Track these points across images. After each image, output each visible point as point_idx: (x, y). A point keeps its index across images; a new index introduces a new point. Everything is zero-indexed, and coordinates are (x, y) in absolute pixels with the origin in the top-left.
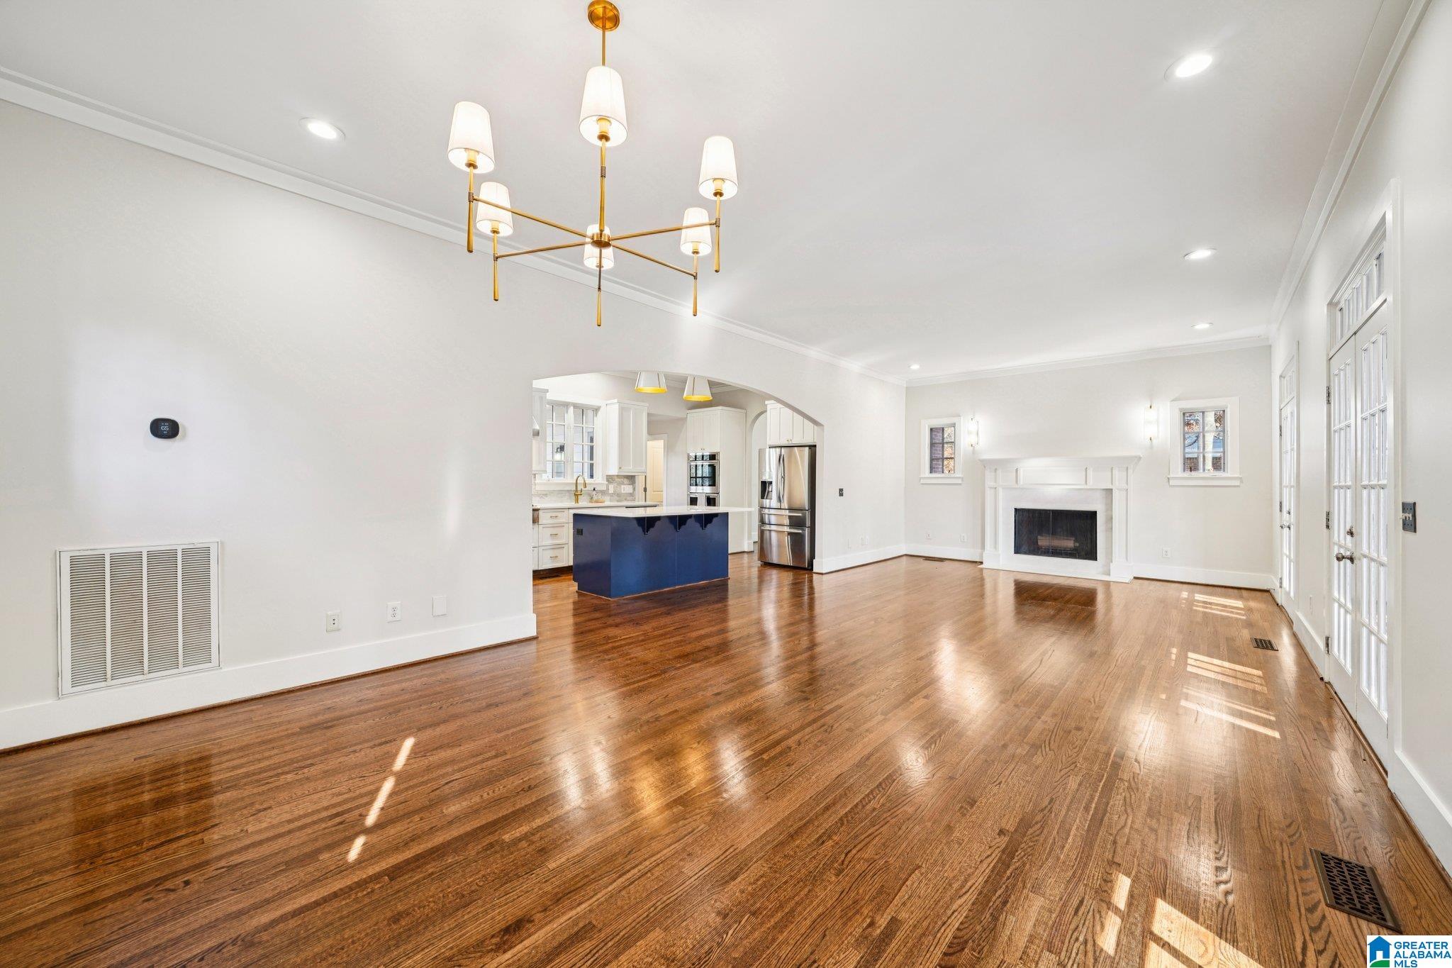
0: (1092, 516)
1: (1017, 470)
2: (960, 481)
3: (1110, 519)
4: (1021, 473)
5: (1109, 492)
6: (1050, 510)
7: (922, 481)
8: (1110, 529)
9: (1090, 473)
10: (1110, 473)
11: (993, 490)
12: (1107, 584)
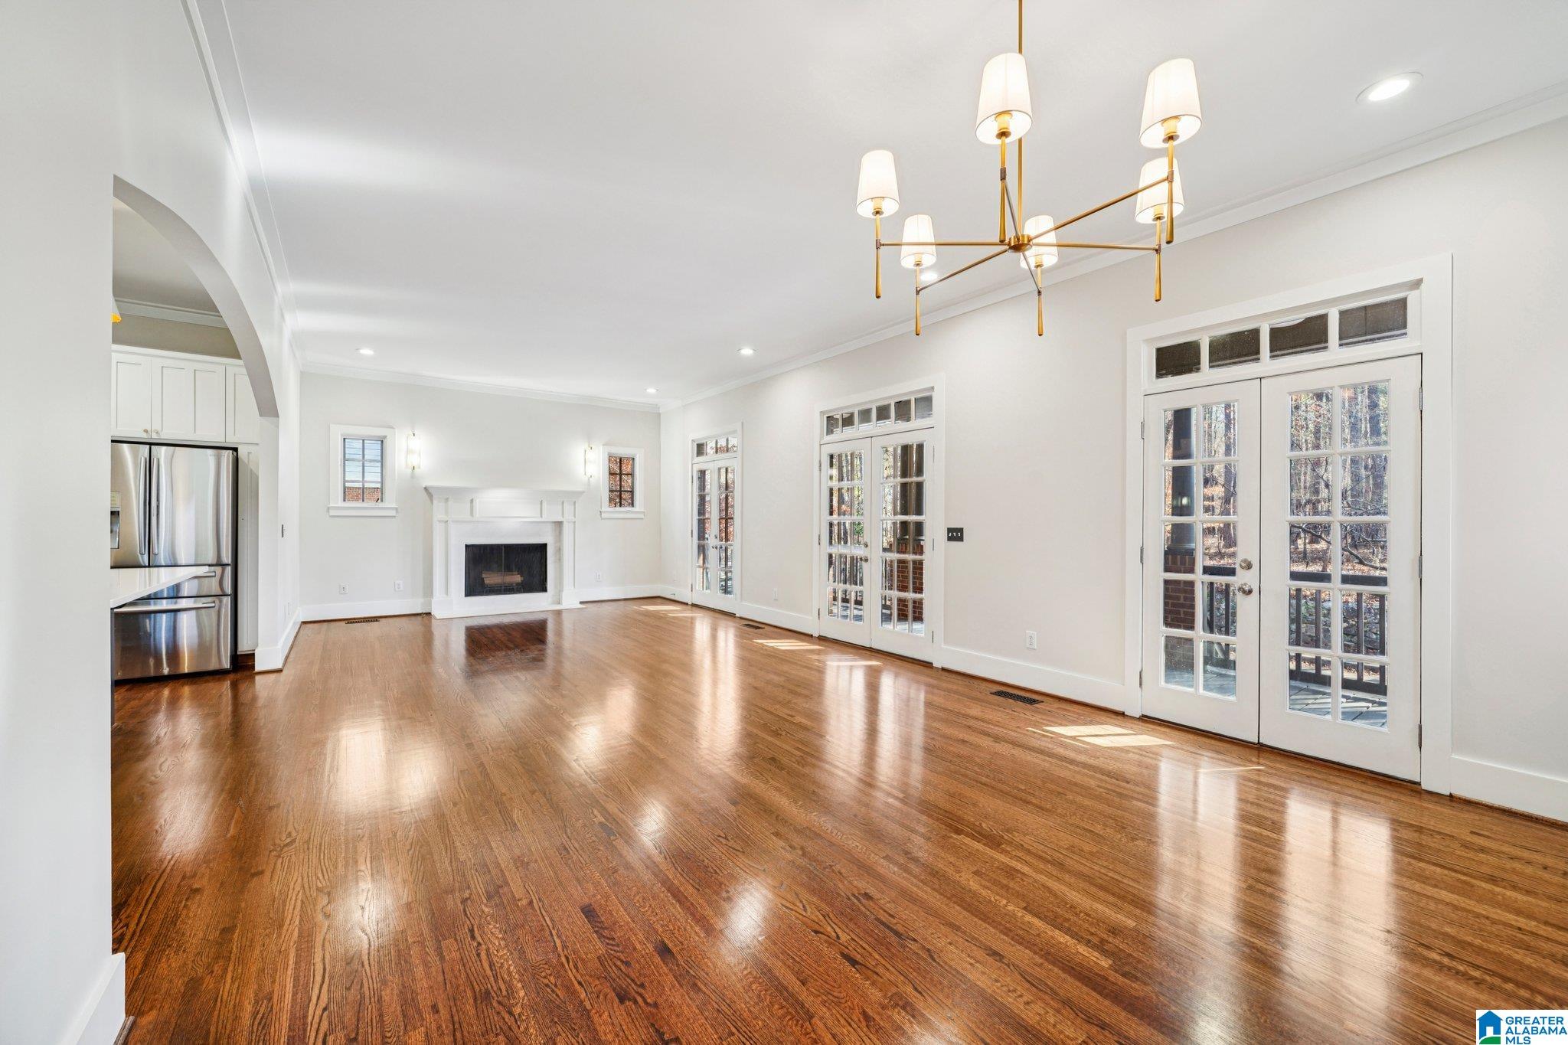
0: (542, 548)
1: (472, 501)
2: (393, 513)
3: (559, 550)
4: (477, 503)
5: (559, 524)
6: (502, 545)
7: (332, 513)
8: (559, 560)
9: (545, 505)
10: (561, 507)
11: (443, 524)
12: (559, 613)
